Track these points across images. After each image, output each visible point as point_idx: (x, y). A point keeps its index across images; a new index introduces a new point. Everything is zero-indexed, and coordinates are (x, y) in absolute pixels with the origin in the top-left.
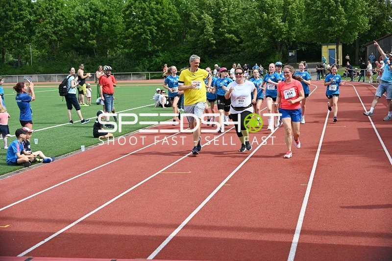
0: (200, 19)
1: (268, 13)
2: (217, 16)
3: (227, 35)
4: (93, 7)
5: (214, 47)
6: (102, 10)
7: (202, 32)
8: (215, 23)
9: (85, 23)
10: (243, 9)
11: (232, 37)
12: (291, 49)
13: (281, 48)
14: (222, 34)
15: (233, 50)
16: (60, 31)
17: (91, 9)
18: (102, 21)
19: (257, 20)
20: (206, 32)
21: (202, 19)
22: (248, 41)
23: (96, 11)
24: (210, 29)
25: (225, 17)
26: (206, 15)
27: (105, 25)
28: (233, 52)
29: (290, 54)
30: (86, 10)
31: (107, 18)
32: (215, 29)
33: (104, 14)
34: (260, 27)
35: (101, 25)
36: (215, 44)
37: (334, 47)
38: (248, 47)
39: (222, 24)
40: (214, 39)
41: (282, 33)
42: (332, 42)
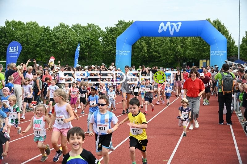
0: (141, 45)
1: (174, 43)
2: (149, 43)
3: (154, 53)
4: (87, 36)
5: (147, 59)
6: (92, 39)
7: (141, 51)
8: (147, 47)
9: (83, 44)
10: (161, 41)
11: (156, 54)
12: (185, 61)
13: (180, 61)
14: (151, 52)
15: (157, 60)
16: (70, 48)
17: (86, 37)
18: (92, 44)
19: (168, 46)
20: (143, 51)
21: (141, 44)
22: (164, 57)
23: (89, 38)
24: (145, 49)
25: (153, 44)
26: (144, 43)
27: (93, 46)
28: (156, 61)
29: (184, 64)
30: (83, 38)
31: (94, 42)
32: (148, 50)
33: (92, 40)
34: (170, 50)
35: (91, 46)
36: (148, 58)
37: (205, 61)
38: (163, 59)
39: (151, 47)
40: (147, 55)
41: (180, 54)
42: (205, 59)
